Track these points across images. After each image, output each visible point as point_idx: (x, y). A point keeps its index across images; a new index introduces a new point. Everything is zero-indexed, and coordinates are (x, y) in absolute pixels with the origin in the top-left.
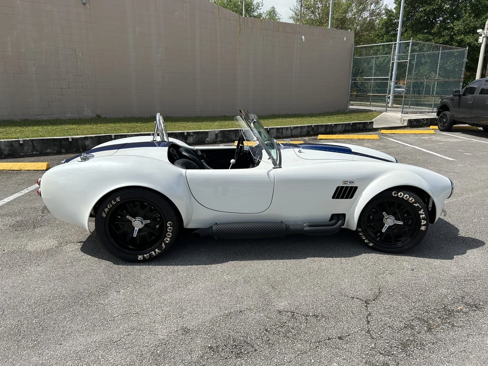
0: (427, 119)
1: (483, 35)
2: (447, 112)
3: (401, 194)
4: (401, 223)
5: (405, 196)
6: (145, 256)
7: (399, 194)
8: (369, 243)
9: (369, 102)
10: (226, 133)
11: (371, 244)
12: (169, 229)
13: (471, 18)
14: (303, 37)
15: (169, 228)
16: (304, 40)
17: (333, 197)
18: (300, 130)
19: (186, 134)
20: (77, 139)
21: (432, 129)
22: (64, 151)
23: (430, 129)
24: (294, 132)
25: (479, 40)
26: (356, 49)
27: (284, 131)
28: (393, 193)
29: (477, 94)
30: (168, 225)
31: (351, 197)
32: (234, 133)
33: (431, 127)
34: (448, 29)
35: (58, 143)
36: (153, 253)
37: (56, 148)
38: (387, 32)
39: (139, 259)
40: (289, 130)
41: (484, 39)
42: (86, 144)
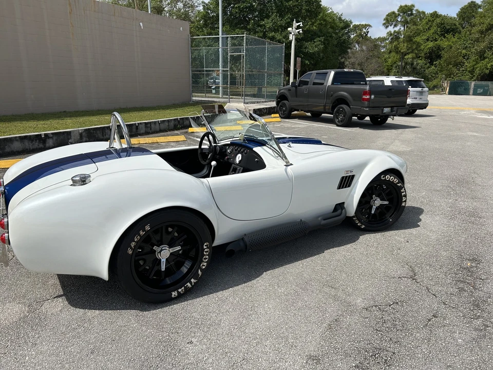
0: (266, 108)
1: (292, 33)
2: (286, 102)
3: (388, 177)
4: (386, 203)
5: (391, 178)
6: (180, 290)
7: (387, 177)
8: (361, 226)
9: (204, 93)
10: (92, 131)
11: (363, 227)
12: (206, 252)
13: (278, 17)
14: (141, 24)
15: (206, 250)
16: (142, 28)
17: (339, 188)
18: (167, 124)
19: (43, 136)
21: (274, 117)
23: (272, 118)
24: (163, 126)
25: (290, 37)
26: (193, 40)
27: (152, 125)
28: (382, 176)
29: (310, 86)
30: (205, 247)
31: (349, 186)
32: (101, 131)
33: (273, 115)
34: (261, 26)
36: (189, 284)
38: (206, 25)
39: (173, 296)
40: (157, 124)
41: (294, 36)
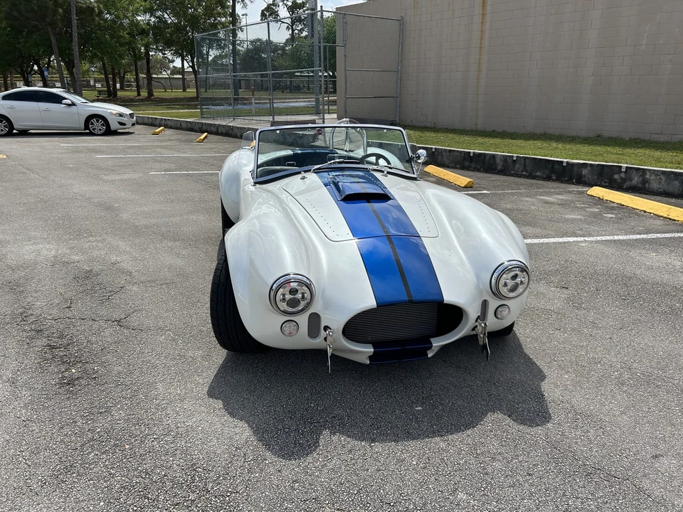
20: (573, 165)
22: (554, 178)
35: (550, 166)
37: (547, 172)
42: (583, 173)
